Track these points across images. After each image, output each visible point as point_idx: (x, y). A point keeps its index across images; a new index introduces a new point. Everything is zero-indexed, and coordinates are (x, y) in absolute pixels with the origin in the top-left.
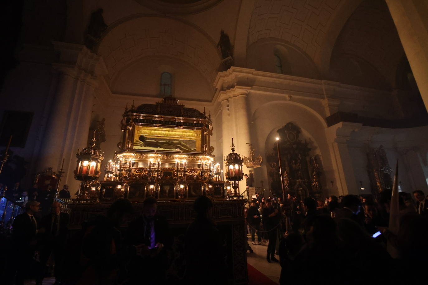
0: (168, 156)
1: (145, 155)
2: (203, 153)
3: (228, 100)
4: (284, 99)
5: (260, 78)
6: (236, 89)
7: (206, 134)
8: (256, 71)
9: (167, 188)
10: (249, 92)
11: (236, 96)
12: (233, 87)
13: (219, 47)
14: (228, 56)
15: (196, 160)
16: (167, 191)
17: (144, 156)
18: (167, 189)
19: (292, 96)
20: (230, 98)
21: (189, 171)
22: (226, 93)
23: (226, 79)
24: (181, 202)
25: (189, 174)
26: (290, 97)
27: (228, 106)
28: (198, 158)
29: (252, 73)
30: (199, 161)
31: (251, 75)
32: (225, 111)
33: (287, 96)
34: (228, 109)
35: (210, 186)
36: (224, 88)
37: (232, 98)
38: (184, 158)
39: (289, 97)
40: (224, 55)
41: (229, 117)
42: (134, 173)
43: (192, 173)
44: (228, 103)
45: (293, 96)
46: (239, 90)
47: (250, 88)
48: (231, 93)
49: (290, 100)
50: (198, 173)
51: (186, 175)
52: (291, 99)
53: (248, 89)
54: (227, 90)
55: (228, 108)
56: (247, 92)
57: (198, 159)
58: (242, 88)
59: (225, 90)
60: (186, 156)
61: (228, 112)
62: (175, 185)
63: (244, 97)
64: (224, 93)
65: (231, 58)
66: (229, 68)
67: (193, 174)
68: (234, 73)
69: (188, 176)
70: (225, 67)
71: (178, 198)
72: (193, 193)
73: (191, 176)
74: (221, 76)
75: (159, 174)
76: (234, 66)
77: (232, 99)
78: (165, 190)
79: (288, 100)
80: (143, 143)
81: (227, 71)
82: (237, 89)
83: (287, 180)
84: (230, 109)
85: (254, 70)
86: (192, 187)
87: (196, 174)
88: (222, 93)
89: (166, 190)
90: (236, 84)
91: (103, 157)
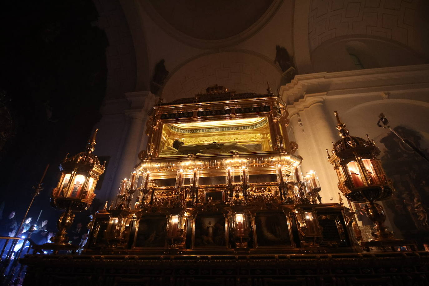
0: (212, 163)
1: (174, 165)
2: (277, 152)
3: (298, 114)
4: (380, 98)
5: (336, 80)
6: (306, 99)
7: (277, 122)
8: (328, 74)
9: (210, 223)
10: (324, 99)
11: (308, 107)
12: (302, 97)
13: (277, 63)
14: (289, 68)
15: (265, 167)
16: (211, 230)
17: (173, 167)
18: (208, 225)
19: (389, 92)
20: (300, 111)
21: (254, 189)
22: (294, 107)
23: (291, 92)
24: (240, 258)
25: (254, 194)
26: (388, 94)
27: (300, 120)
28: (268, 162)
29: (324, 77)
30: (272, 168)
31: (323, 80)
32: (297, 128)
33: (381, 93)
34: (301, 124)
35: (309, 217)
36: (291, 102)
37: (303, 110)
38: (242, 164)
39: (386, 94)
40: (284, 68)
41: (304, 133)
42: (157, 196)
43: (260, 192)
44: (299, 117)
45: (392, 92)
46: (310, 100)
47: (325, 93)
48: (300, 105)
49: (388, 98)
50: (273, 192)
51: (250, 196)
52: (389, 96)
53: (323, 95)
54: (295, 103)
55: (300, 122)
56: (322, 100)
57: (270, 164)
58: (315, 96)
59: (292, 104)
60: (245, 160)
61: (301, 127)
62: (227, 217)
63: (320, 105)
64: (292, 107)
65: (293, 68)
66: (293, 78)
67: (263, 193)
68: (300, 82)
69: (254, 199)
70: (288, 79)
71: (234, 246)
72: (269, 235)
73: (261, 199)
74: (284, 91)
75: (199, 198)
76: (297, 74)
77: (304, 112)
78: (206, 227)
79: (386, 98)
80: (177, 150)
81: (290, 83)
82: (309, 98)
83: (423, 212)
84: (303, 124)
85: (326, 73)
86: (263, 219)
87: (269, 193)
88: (290, 107)
89: (208, 228)
90: (305, 93)
91: (102, 169)
